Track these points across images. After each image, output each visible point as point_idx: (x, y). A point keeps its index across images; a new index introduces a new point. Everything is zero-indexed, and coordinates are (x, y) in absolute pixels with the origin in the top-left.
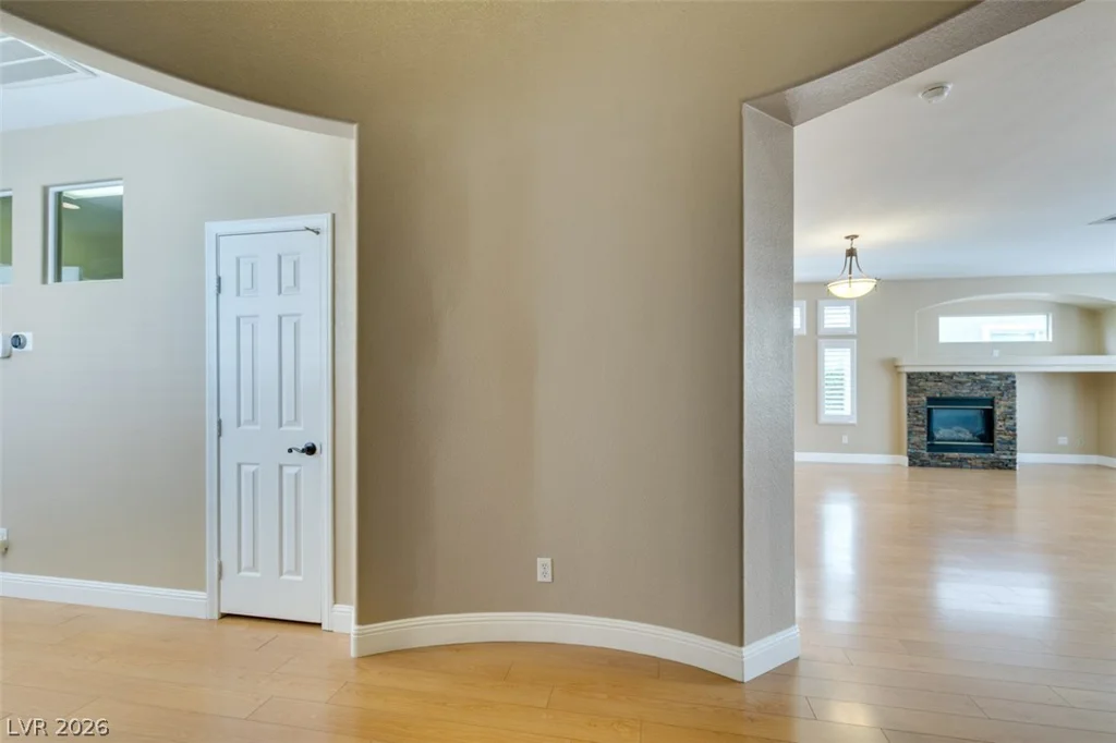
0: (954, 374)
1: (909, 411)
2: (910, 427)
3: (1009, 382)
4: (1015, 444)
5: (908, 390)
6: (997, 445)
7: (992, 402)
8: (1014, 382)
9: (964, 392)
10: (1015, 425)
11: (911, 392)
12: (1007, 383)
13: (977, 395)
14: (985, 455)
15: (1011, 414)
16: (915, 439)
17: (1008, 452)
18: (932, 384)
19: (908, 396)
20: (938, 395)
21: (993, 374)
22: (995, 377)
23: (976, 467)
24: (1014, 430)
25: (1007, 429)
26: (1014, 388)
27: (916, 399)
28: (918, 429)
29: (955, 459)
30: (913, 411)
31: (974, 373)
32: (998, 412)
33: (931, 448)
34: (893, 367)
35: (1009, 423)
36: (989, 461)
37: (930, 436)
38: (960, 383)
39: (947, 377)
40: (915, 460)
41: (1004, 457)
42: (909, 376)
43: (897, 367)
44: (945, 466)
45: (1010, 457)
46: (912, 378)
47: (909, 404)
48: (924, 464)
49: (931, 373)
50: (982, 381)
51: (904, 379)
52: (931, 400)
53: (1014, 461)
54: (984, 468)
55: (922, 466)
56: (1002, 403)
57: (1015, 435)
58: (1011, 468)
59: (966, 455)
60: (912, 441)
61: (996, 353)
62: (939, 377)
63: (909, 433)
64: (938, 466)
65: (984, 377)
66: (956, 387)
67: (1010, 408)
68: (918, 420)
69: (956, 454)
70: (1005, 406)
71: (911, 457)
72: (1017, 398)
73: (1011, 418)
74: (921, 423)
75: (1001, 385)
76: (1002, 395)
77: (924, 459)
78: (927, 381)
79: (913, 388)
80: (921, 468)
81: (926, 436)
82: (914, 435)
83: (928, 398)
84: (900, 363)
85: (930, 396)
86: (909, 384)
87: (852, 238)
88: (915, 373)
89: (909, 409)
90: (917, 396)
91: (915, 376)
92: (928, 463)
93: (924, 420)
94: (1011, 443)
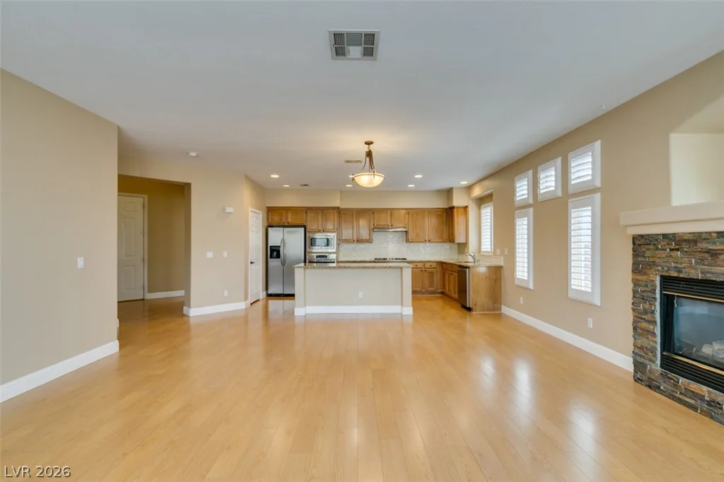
11: (639, 267)
16: (643, 341)
18: (664, 254)
20: (675, 274)
27: (644, 277)
28: (644, 325)
29: (700, 397)
30: (640, 296)
33: (668, 363)
37: (667, 345)
39: (688, 241)
40: (642, 376)
44: (681, 401)
46: (641, 244)
48: (652, 386)
49: (665, 236)
52: (666, 282)
55: (650, 387)
59: (721, 396)
60: (639, 342)
62: (676, 242)
64: (672, 397)
66: (701, 261)
68: (646, 312)
69: (703, 390)
71: (638, 366)
77: (652, 377)
78: (657, 249)
79: (640, 259)
80: (647, 389)
81: (658, 339)
82: (640, 335)
83: (661, 276)
84: (622, 222)
85: (664, 274)
86: (636, 254)
87: (369, 143)
88: (642, 236)
89: (635, 292)
90: (645, 274)
91: (642, 241)
92: (659, 388)
93: (653, 312)
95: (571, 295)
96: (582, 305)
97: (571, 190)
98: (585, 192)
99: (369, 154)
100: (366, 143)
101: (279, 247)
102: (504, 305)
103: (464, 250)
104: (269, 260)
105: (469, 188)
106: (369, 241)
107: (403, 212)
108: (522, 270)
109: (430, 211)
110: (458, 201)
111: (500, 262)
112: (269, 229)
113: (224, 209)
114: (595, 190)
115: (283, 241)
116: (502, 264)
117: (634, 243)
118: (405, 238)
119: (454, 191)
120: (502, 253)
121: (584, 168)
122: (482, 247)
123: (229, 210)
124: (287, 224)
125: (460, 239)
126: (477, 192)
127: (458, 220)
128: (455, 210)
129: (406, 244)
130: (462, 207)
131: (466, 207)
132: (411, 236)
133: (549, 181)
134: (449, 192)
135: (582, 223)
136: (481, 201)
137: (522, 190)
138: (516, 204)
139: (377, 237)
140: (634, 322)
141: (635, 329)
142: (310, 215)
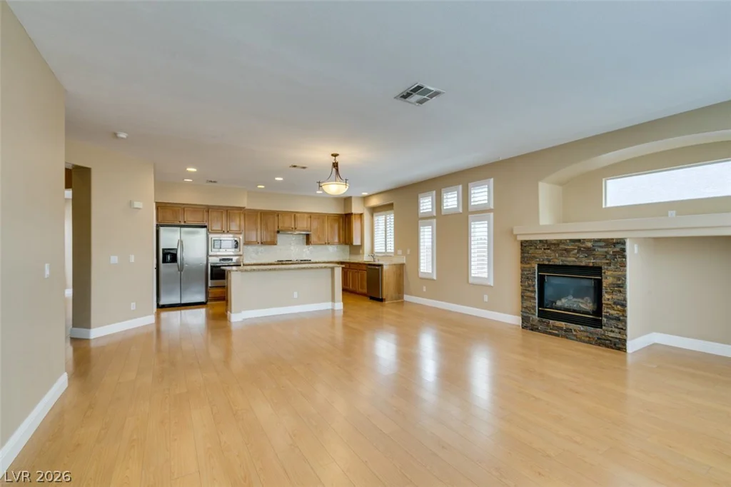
0: (561, 240)
3: (617, 249)
4: (625, 322)
5: (521, 257)
6: (604, 320)
7: (597, 270)
8: (624, 250)
9: (571, 260)
10: (625, 300)
11: (525, 259)
12: (616, 249)
13: (583, 264)
14: (591, 329)
15: (620, 286)
16: (528, 304)
17: (617, 330)
18: (540, 251)
19: (522, 263)
20: (547, 263)
21: (600, 240)
22: (603, 244)
23: (581, 340)
24: (624, 306)
25: (615, 303)
26: (624, 257)
27: (528, 266)
28: (529, 294)
29: (561, 329)
30: (525, 277)
31: (580, 241)
33: (542, 314)
34: (513, 236)
35: (617, 297)
36: (596, 337)
37: (541, 303)
38: (566, 250)
39: (554, 244)
40: (527, 325)
41: (612, 335)
43: (516, 235)
44: (550, 334)
45: (619, 336)
46: (526, 246)
47: (522, 270)
48: (533, 329)
49: (541, 241)
52: (542, 267)
53: (624, 342)
54: (589, 342)
55: (532, 330)
56: (609, 273)
57: (624, 311)
58: (619, 349)
59: (572, 326)
60: (525, 305)
61: (672, 213)
62: (547, 244)
64: (545, 332)
65: (589, 245)
66: (561, 255)
67: (619, 279)
68: (529, 286)
69: (563, 324)
70: (614, 277)
71: (525, 319)
72: (628, 268)
73: (620, 292)
74: (531, 289)
75: (607, 252)
76: (609, 264)
77: (534, 323)
78: (536, 248)
79: (526, 255)
80: (531, 331)
81: (537, 301)
82: (526, 300)
83: (539, 265)
84: (515, 232)
85: (540, 263)
86: (523, 251)
87: (335, 155)
88: (527, 241)
89: (522, 275)
90: (529, 263)
91: (527, 244)
92: (538, 329)
93: (534, 286)
94: (621, 320)
95: (471, 281)
96: (481, 287)
97: (470, 210)
98: (481, 212)
99: (335, 165)
100: (333, 155)
101: (176, 250)
102: (407, 294)
103: (361, 251)
104: (162, 265)
105: (365, 199)
106: (273, 243)
107: (306, 215)
108: (426, 265)
109: (328, 215)
110: (356, 208)
111: (403, 260)
112: (162, 229)
113: (131, 203)
114: (490, 211)
115: (181, 242)
116: (405, 262)
117: (522, 245)
118: (305, 240)
119: (353, 200)
120: (404, 253)
121: (481, 195)
122: (376, 249)
123: (137, 204)
124: (183, 224)
125: (356, 242)
126: (375, 202)
127: (356, 225)
128: (353, 217)
129: (306, 246)
130: (358, 214)
131: (361, 215)
132: (313, 238)
133: (451, 201)
134: (347, 200)
135: (480, 232)
136: (374, 210)
137: (426, 204)
138: (420, 216)
139: (280, 238)
140: (522, 293)
141: (522, 297)
142: (214, 215)
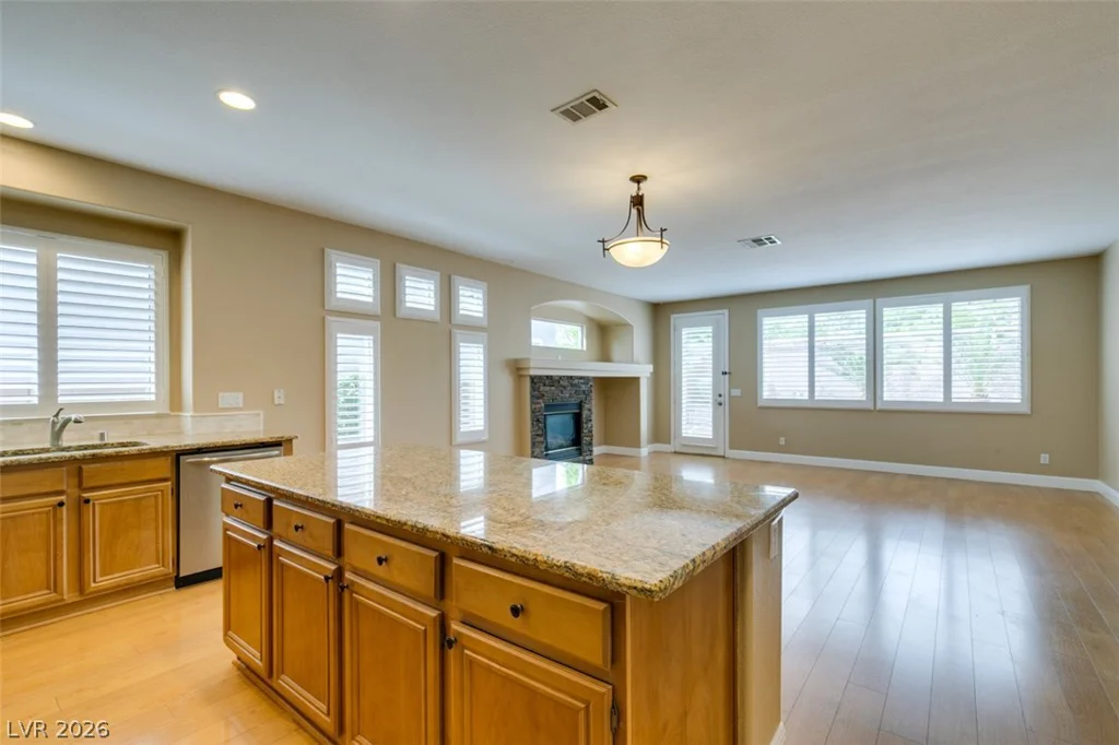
0: (560, 377)
1: (533, 420)
2: (533, 438)
3: (589, 385)
5: (532, 396)
6: (583, 446)
7: (580, 406)
8: (591, 386)
9: (565, 396)
10: (592, 427)
11: (534, 398)
13: (573, 400)
15: (590, 416)
16: (537, 451)
17: (589, 453)
18: (547, 388)
19: (532, 403)
20: (551, 401)
21: (581, 378)
22: (582, 381)
24: (592, 432)
25: (589, 430)
26: (592, 391)
27: (538, 406)
28: (539, 438)
31: (571, 377)
32: (585, 413)
34: (517, 369)
35: (589, 425)
38: (564, 387)
39: (557, 381)
41: (587, 458)
42: (533, 379)
43: (518, 369)
46: (534, 382)
47: (533, 412)
49: (547, 377)
50: (575, 385)
51: (527, 384)
52: (547, 407)
56: (586, 406)
63: (533, 444)
65: (576, 381)
67: (589, 411)
68: (539, 429)
70: (587, 409)
72: (593, 402)
73: (590, 421)
74: (540, 432)
75: (585, 388)
76: (586, 399)
78: (544, 385)
79: (535, 393)
81: (544, 446)
85: (547, 401)
86: (533, 389)
87: (638, 179)
88: (536, 377)
90: (539, 403)
91: (537, 380)
94: (591, 444)
97: (455, 320)
98: (471, 327)
99: (638, 201)
133: (420, 294)
135: (472, 361)
137: (356, 282)
138: (331, 304)
140: (532, 440)
